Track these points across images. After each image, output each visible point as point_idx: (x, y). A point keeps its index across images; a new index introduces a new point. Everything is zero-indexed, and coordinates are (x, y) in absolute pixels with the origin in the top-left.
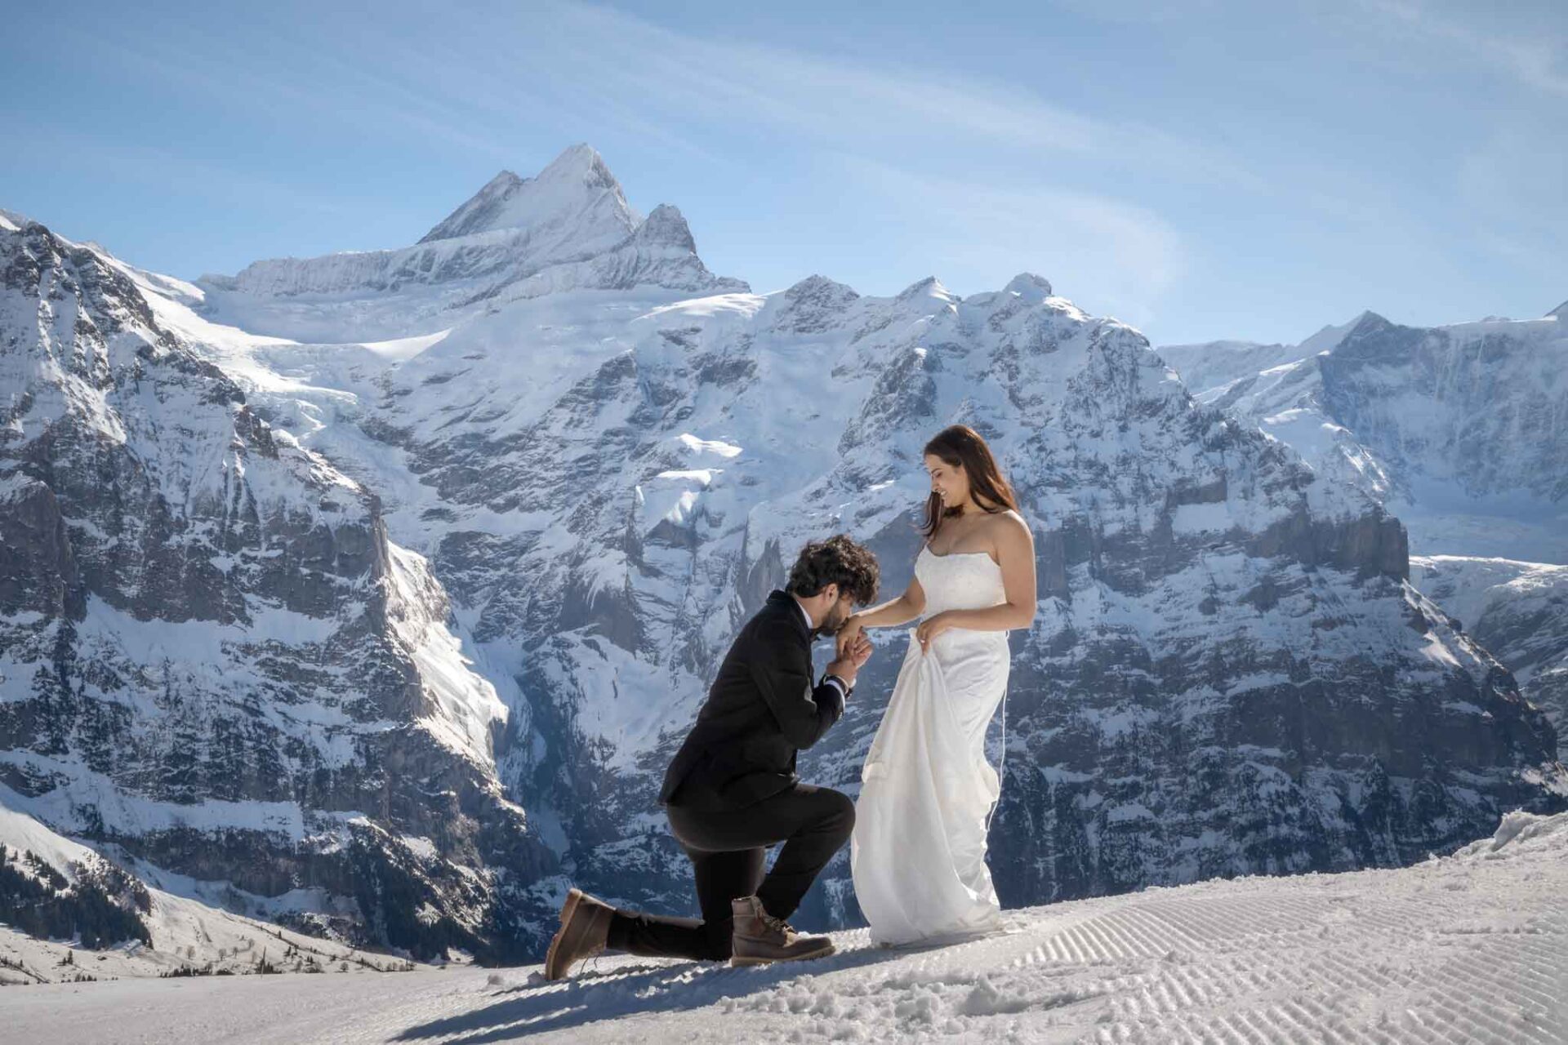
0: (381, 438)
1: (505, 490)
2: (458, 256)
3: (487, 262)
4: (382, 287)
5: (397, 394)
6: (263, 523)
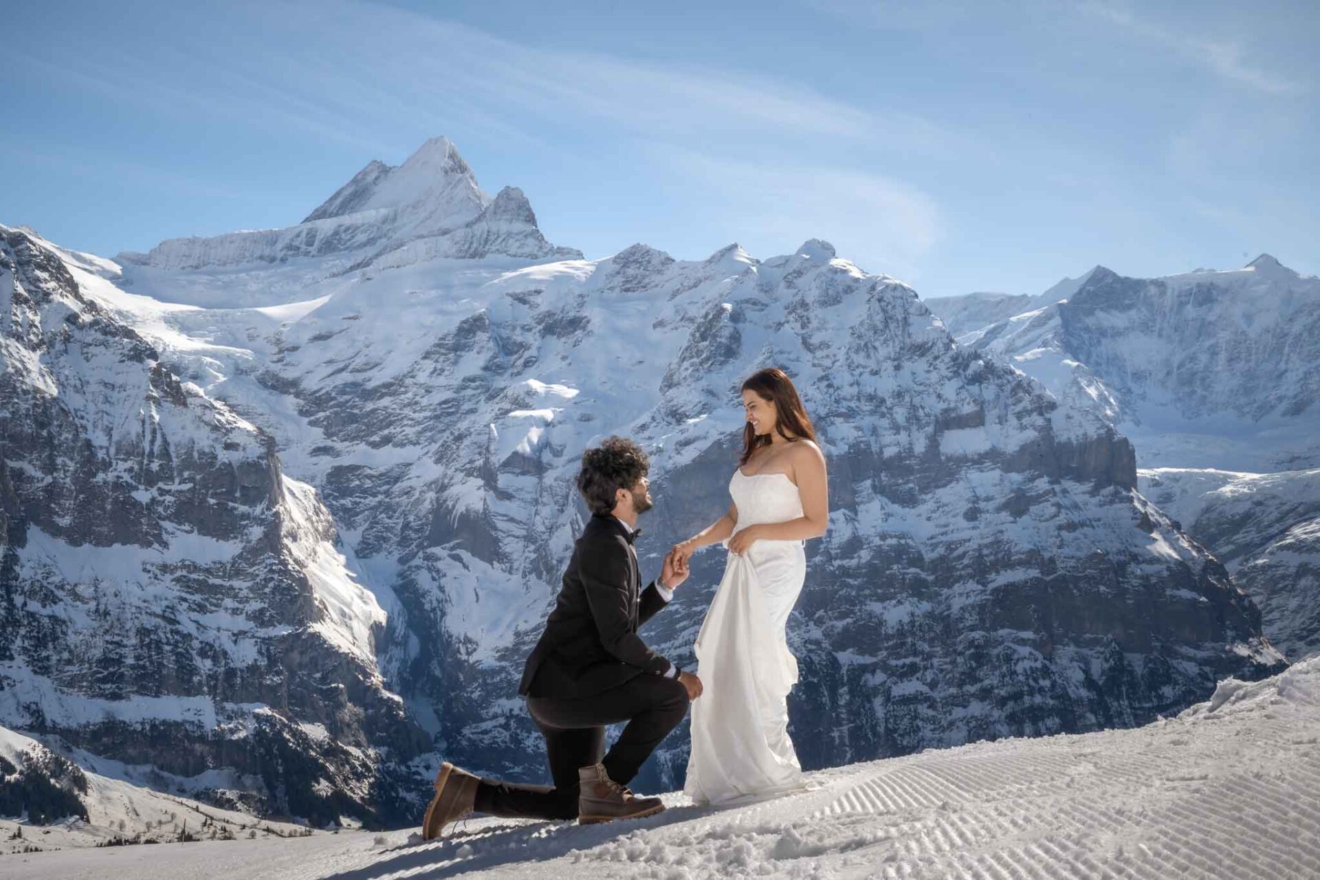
0: (273, 387)
1: (381, 429)
2: (336, 233)
3: (361, 238)
4: (272, 260)
5: (286, 350)
6: (175, 462)
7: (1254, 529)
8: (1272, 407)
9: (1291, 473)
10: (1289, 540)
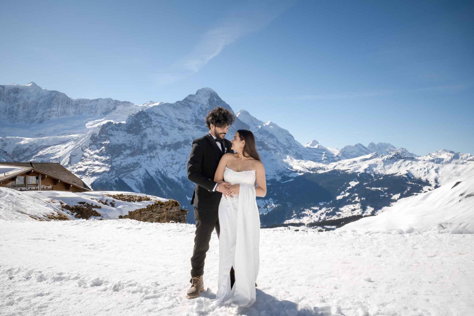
7: (29, 152)
8: (34, 121)
9: (39, 138)
10: (38, 155)
